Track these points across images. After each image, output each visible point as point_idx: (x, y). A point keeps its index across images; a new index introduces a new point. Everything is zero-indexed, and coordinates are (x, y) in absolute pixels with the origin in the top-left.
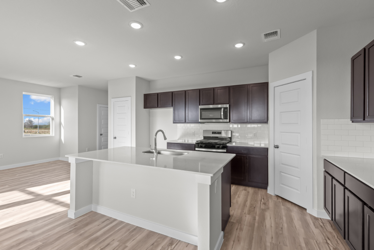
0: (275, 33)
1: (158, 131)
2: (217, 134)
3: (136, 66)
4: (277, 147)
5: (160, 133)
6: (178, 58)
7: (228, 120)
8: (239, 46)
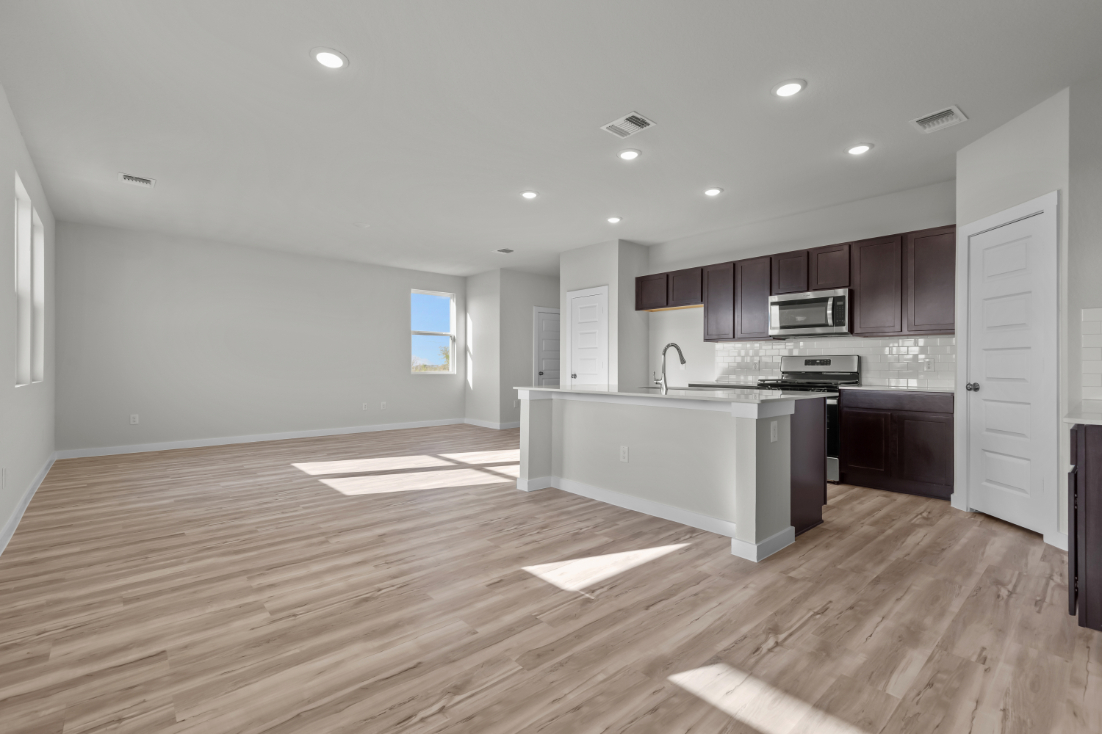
0: (948, 113)
1: (668, 346)
2: (818, 364)
3: (621, 218)
4: (975, 388)
5: (672, 350)
6: (713, 193)
7: (845, 329)
8: (859, 151)
